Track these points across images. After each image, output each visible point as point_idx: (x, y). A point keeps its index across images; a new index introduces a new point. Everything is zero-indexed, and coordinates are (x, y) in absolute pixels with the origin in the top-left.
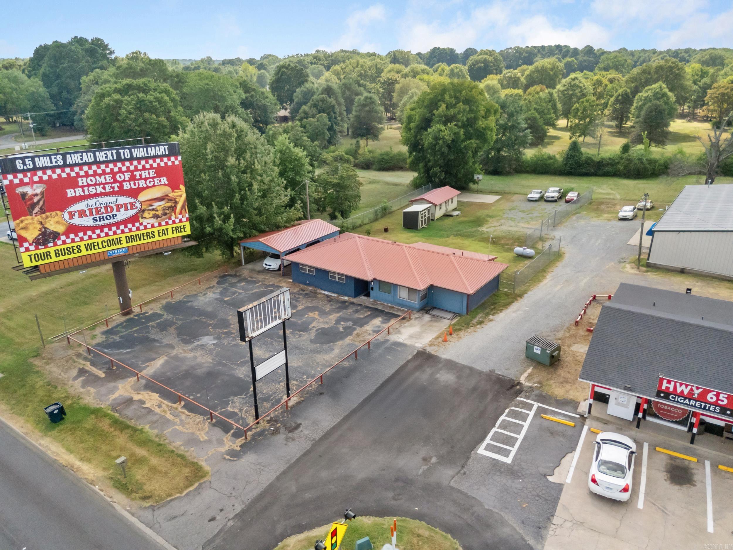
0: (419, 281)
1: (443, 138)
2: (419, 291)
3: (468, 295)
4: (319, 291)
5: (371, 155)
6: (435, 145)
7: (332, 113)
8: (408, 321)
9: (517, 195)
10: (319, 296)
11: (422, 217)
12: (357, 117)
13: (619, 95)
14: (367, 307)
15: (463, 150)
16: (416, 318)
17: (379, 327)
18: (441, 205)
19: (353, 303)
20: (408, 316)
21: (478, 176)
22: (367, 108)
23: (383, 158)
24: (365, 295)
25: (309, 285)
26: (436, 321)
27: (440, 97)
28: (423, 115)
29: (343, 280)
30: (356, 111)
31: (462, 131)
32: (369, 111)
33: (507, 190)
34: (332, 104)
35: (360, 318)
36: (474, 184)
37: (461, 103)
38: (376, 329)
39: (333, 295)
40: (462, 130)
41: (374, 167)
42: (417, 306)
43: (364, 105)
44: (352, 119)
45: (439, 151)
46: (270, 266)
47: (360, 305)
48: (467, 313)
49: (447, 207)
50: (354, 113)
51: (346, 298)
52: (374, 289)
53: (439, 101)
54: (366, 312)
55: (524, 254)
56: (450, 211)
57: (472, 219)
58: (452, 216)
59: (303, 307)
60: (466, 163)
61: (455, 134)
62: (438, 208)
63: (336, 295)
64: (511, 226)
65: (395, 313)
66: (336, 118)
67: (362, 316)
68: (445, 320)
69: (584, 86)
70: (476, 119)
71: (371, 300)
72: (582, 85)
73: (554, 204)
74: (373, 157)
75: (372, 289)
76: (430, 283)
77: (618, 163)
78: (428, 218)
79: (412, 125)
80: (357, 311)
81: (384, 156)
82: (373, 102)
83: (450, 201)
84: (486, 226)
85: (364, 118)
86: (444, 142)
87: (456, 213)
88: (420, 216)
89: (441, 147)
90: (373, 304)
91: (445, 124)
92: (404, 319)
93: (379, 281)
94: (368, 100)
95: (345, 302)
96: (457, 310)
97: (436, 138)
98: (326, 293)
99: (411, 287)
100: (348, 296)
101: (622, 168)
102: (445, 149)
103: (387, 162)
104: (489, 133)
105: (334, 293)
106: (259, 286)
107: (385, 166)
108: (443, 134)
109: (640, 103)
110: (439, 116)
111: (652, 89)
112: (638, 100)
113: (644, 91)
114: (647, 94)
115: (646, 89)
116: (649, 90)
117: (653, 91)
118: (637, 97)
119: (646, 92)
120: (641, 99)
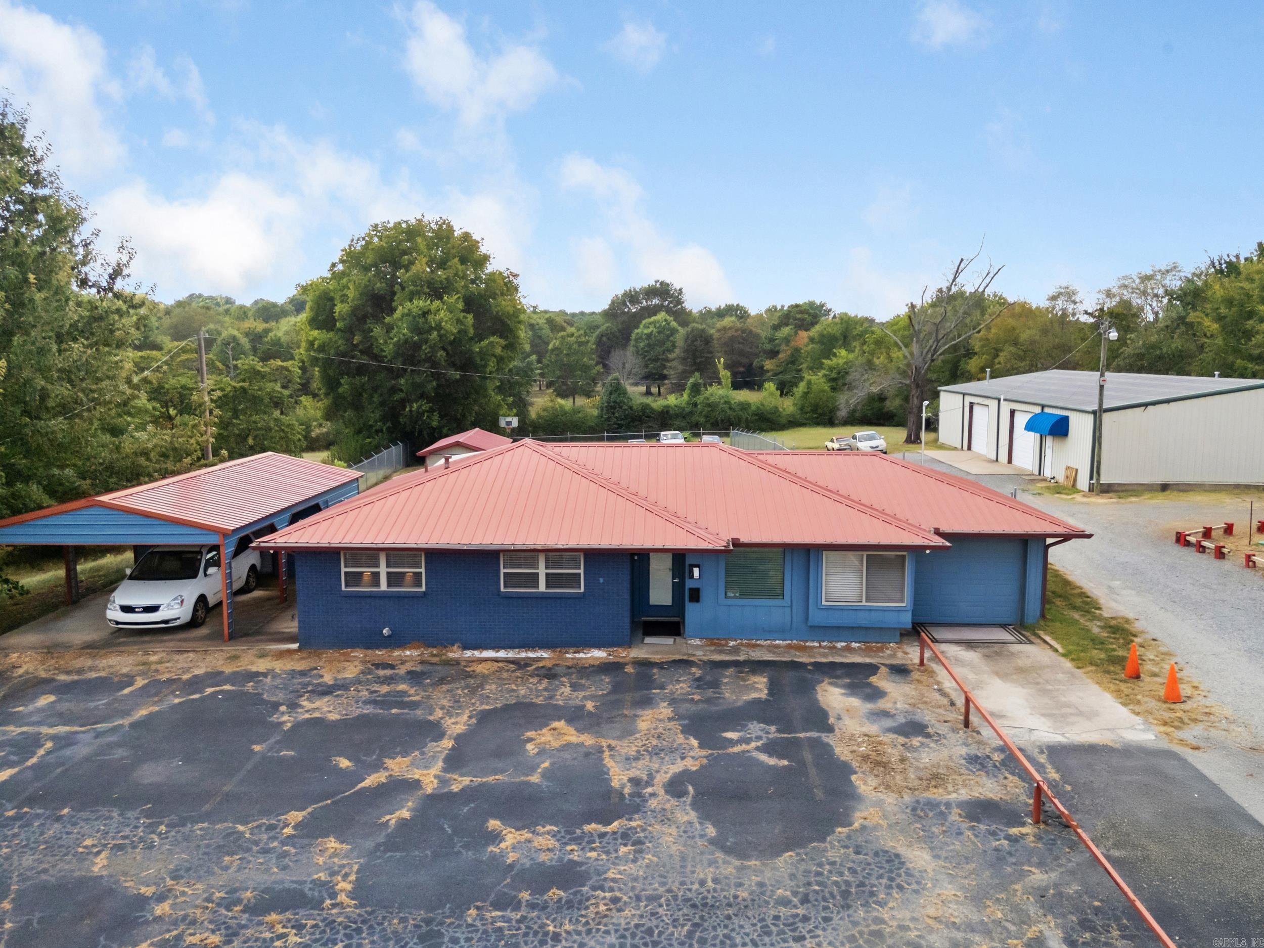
8: (930, 672)
15: (479, 359)
17: (884, 714)
21: (509, 419)
31: (469, 319)
38: (890, 723)
42: (908, 619)
47: (684, 662)
48: (1043, 615)
52: (705, 594)
60: (482, 391)
61: (459, 322)
65: (842, 660)
70: (489, 296)
75: (695, 596)
89: (434, 349)
90: (723, 652)
92: (901, 670)
97: (421, 331)
108: (436, 318)
109: (642, 345)
110: (414, 283)
111: (654, 323)
112: (636, 340)
113: (641, 326)
114: (649, 331)
115: (644, 322)
116: (650, 324)
117: (658, 325)
118: (633, 336)
119: (646, 327)
120: (641, 338)
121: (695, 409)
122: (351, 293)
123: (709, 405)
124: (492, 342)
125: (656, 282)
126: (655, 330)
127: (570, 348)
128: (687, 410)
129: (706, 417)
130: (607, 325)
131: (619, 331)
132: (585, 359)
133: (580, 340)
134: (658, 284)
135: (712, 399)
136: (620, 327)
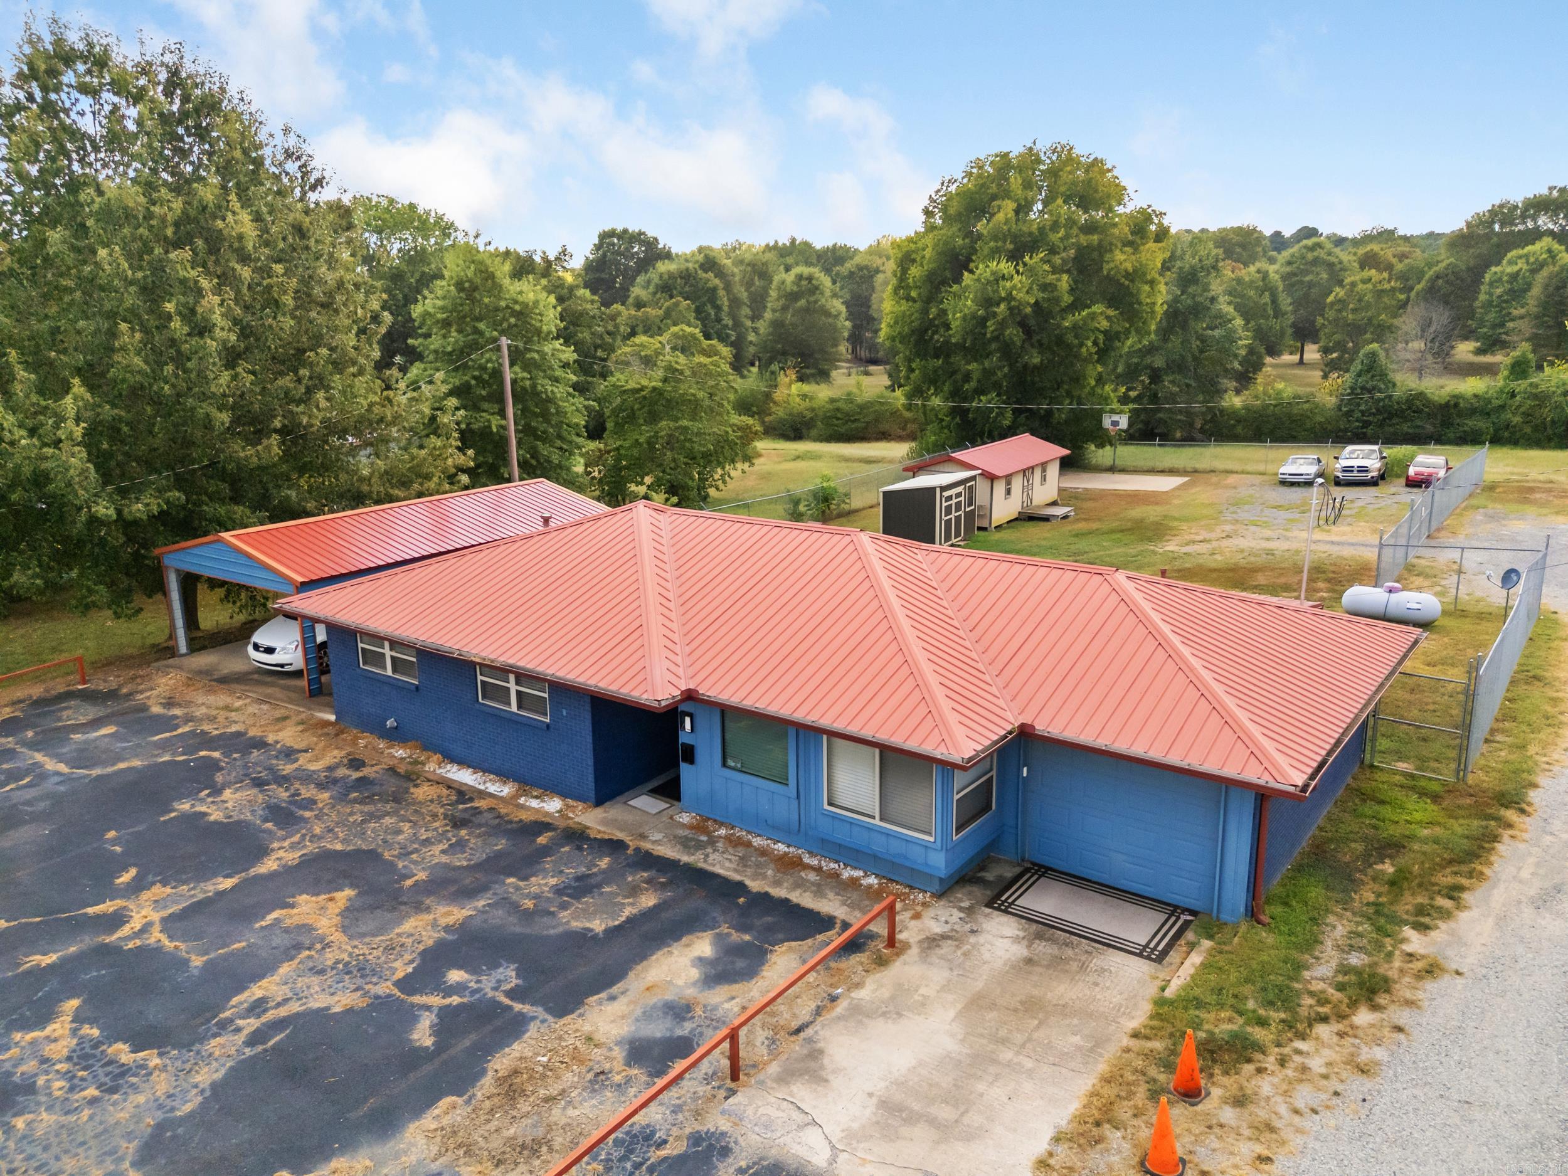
0: (946, 705)
1: (1010, 297)
2: (948, 767)
3: (1263, 797)
4: (433, 766)
5: (807, 403)
6: (983, 321)
7: (709, 308)
8: (881, 962)
9: (1235, 476)
10: (423, 792)
11: (948, 510)
12: (777, 324)
13: (1438, 277)
14: (648, 861)
15: (1070, 338)
16: (932, 942)
17: (679, 1011)
18: (1008, 478)
19: (576, 837)
20: (880, 928)
21: (1115, 418)
22: (802, 303)
23: (838, 409)
24: (657, 792)
25: (396, 736)
26: (1057, 963)
27: (994, 188)
28: (946, 243)
29: (536, 704)
30: (774, 311)
31: (1064, 282)
32: (807, 310)
33: (1199, 466)
34: (710, 285)
35: (584, 938)
36: (1101, 446)
37: (1060, 201)
38: (658, 1030)
39: (493, 788)
40: (1065, 277)
41: (814, 432)
42: (939, 863)
43: (793, 297)
44: (762, 331)
45: (996, 338)
46: (270, 651)
47: (615, 846)
48: (1253, 913)
49: (1027, 489)
50: (768, 315)
51: (553, 805)
52: (700, 755)
53: (994, 197)
54: (634, 891)
55: (1393, 611)
56: (1038, 507)
57: (1115, 524)
58: (1046, 519)
59: (292, 857)
60: (1077, 380)
61: (1044, 287)
62: (1000, 488)
63: (505, 790)
64: (1268, 539)
65: (806, 900)
66: (719, 320)
67: (598, 926)
68: (1115, 959)
69: (1341, 262)
70: (1103, 249)
71: (685, 818)
72: (1336, 260)
73: (1372, 491)
74: (813, 410)
75: (689, 754)
76: (1012, 720)
77: (1502, 407)
78: (970, 516)
79: (915, 272)
80: (581, 887)
81: (840, 404)
82: (817, 288)
83: (1038, 473)
84: (1177, 540)
85: (794, 325)
86: (1011, 309)
87: (1060, 511)
88: (940, 505)
89: (1002, 324)
90: (686, 844)
91: (1015, 256)
92: (853, 946)
93: (726, 713)
94: (804, 283)
95: (541, 826)
96: (1186, 892)
97: (988, 302)
98: (465, 776)
99: (897, 740)
100: (563, 795)
101: (1517, 419)
102: (1013, 333)
103: (848, 418)
104: (1147, 288)
105: (504, 775)
106: (164, 746)
107: (842, 430)
108: (1008, 284)
109: (1499, 291)
110: (995, 238)
111: (1527, 256)
112: (1491, 284)
113: (1504, 262)
114: (1515, 268)
115: (1509, 255)
116: (1520, 257)
117: (1532, 260)
118: (1487, 277)
119: (1510, 263)
120: (1500, 280)
121: (1510, 402)
122: (928, 253)
123: (1535, 396)
124: (1094, 313)
125: (1551, 189)
126: (1525, 267)
127: (1360, 300)
128: (1496, 403)
129: (1526, 414)
130: (1452, 260)
131: (1469, 269)
132: (1383, 316)
133: (1379, 287)
134: (1555, 193)
135: (1543, 387)
136: (1472, 263)
